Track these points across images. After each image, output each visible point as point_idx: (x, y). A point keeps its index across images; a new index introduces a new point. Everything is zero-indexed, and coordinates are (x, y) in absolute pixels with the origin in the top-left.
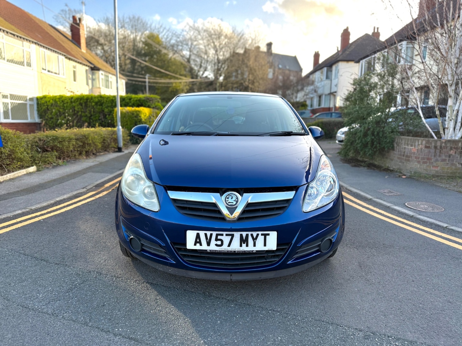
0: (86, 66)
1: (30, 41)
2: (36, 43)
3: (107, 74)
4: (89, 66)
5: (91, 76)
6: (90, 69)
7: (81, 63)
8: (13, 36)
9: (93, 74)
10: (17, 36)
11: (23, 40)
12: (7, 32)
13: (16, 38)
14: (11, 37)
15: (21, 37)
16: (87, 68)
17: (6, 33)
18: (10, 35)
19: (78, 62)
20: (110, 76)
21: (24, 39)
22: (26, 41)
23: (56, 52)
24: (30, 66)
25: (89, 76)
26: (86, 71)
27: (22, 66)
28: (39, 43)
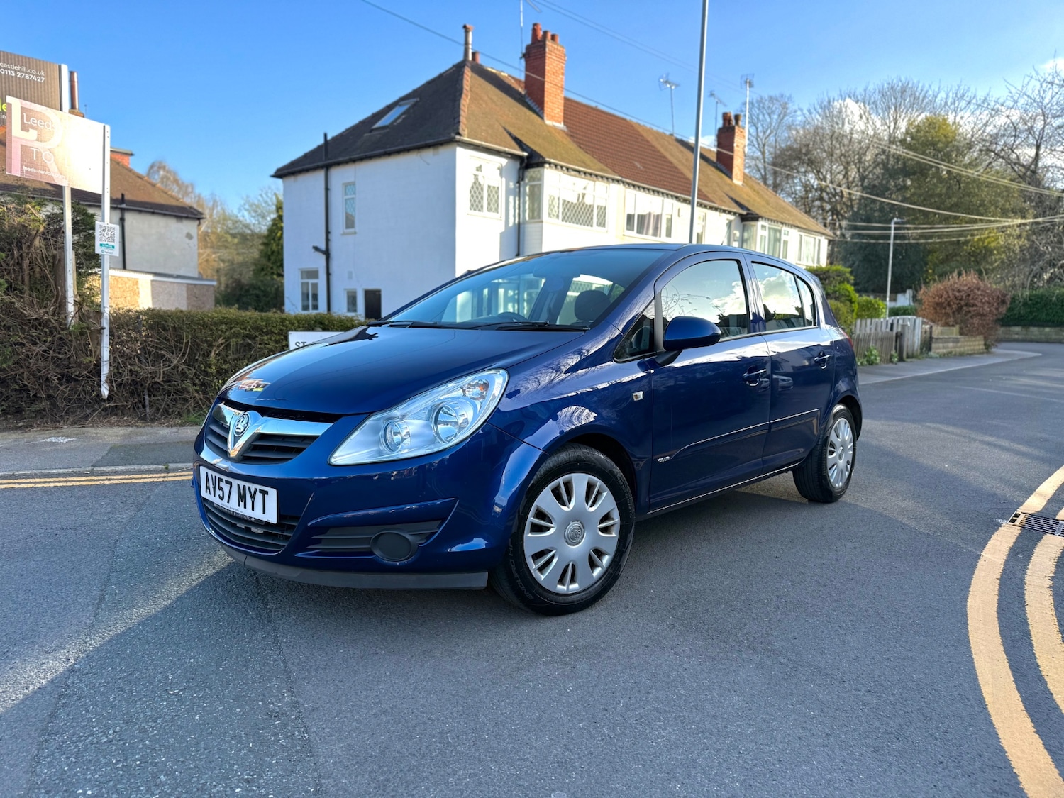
0: (730, 212)
1: (607, 179)
2: (618, 181)
3: (779, 227)
4: (735, 213)
5: (738, 234)
6: (739, 219)
7: (716, 209)
8: (577, 174)
9: (744, 230)
10: (585, 173)
11: (595, 178)
12: (568, 169)
13: (583, 176)
14: (575, 176)
15: (591, 174)
16: (732, 217)
17: (566, 171)
18: (573, 173)
19: (711, 208)
20: (785, 229)
21: (596, 176)
22: (600, 179)
23: (658, 192)
24: (604, 225)
25: (735, 234)
26: (730, 224)
27: (589, 227)
28: (624, 179)
